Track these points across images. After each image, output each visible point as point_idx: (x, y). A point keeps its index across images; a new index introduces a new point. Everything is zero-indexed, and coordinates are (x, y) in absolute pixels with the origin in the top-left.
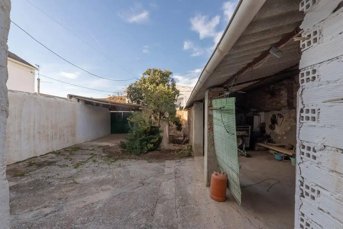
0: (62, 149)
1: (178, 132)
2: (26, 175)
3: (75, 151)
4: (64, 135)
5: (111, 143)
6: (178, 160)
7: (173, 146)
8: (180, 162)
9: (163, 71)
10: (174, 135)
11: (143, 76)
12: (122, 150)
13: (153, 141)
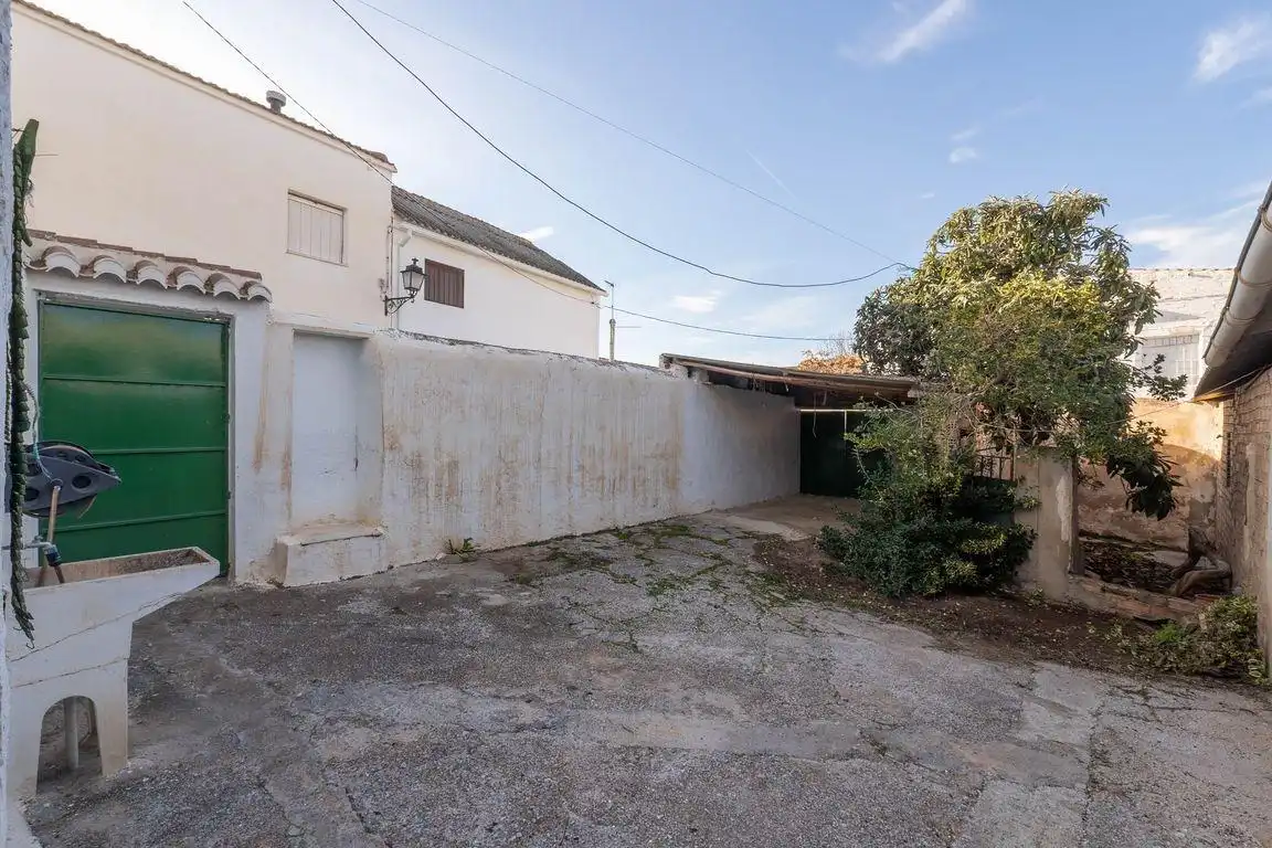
0: (640, 525)
1: (1150, 524)
2: (534, 582)
3: (670, 535)
4: (644, 481)
5: (791, 526)
6: (1125, 681)
7: (1103, 590)
8: (1139, 699)
9: (1045, 204)
10: (1118, 531)
11: (931, 250)
12: (828, 561)
13: (972, 545)
